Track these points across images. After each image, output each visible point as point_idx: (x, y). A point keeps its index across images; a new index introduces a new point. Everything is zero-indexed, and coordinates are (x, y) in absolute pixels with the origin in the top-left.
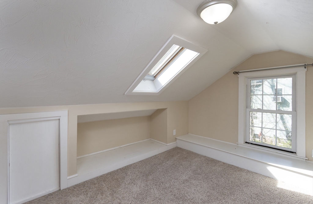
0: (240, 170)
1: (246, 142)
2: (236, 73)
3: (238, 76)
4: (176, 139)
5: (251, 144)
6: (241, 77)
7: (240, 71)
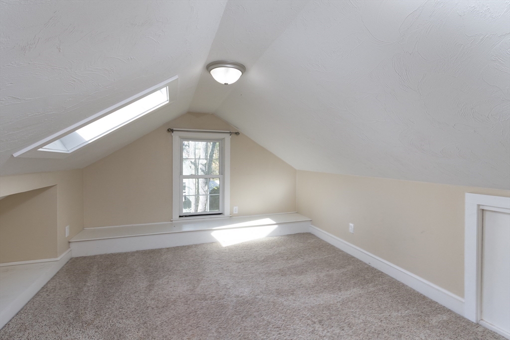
0: (189, 247)
1: (180, 216)
2: (171, 131)
3: (172, 134)
4: (70, 242)
5: (186, 216)
6: (176, 136)
7: (174, 129)
